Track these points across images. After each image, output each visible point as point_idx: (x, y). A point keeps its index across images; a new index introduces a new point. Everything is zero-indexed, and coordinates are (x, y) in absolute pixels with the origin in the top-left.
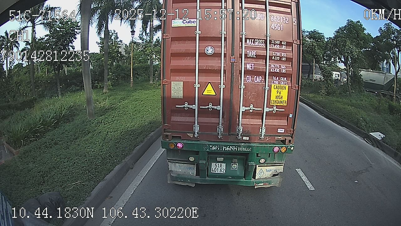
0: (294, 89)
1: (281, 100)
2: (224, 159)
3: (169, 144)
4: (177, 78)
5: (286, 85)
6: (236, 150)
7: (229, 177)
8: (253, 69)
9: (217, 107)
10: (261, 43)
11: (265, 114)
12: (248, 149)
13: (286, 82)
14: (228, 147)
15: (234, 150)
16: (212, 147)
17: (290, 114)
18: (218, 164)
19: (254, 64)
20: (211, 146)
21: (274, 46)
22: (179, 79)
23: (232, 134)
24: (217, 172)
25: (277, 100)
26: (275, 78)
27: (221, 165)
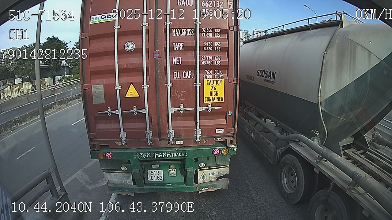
0: (232, 82)
1: (217, 96)
2: (159, 166)
3: (98, 155)
4: (98, 81)
5: (221, 78)
6: (170, 156)
7: (169, 184)
8: (180, 64)
9: (142, 111)
10: (190, 33)
11: (198, 114)
12: (183, 154)
13: (222, 76)
14: (160, 154)
15: (167, 157)
16: (143, 154)
17: (229, 112)
18: (154, 171)
19: (181, 58)
20: (141, 154)
21: (206, 35)
22: (99, 82)
23: (163, 139)
24: (154, 180)
25: (212, 96)
26: (208, 72)
27: (158, 172)
